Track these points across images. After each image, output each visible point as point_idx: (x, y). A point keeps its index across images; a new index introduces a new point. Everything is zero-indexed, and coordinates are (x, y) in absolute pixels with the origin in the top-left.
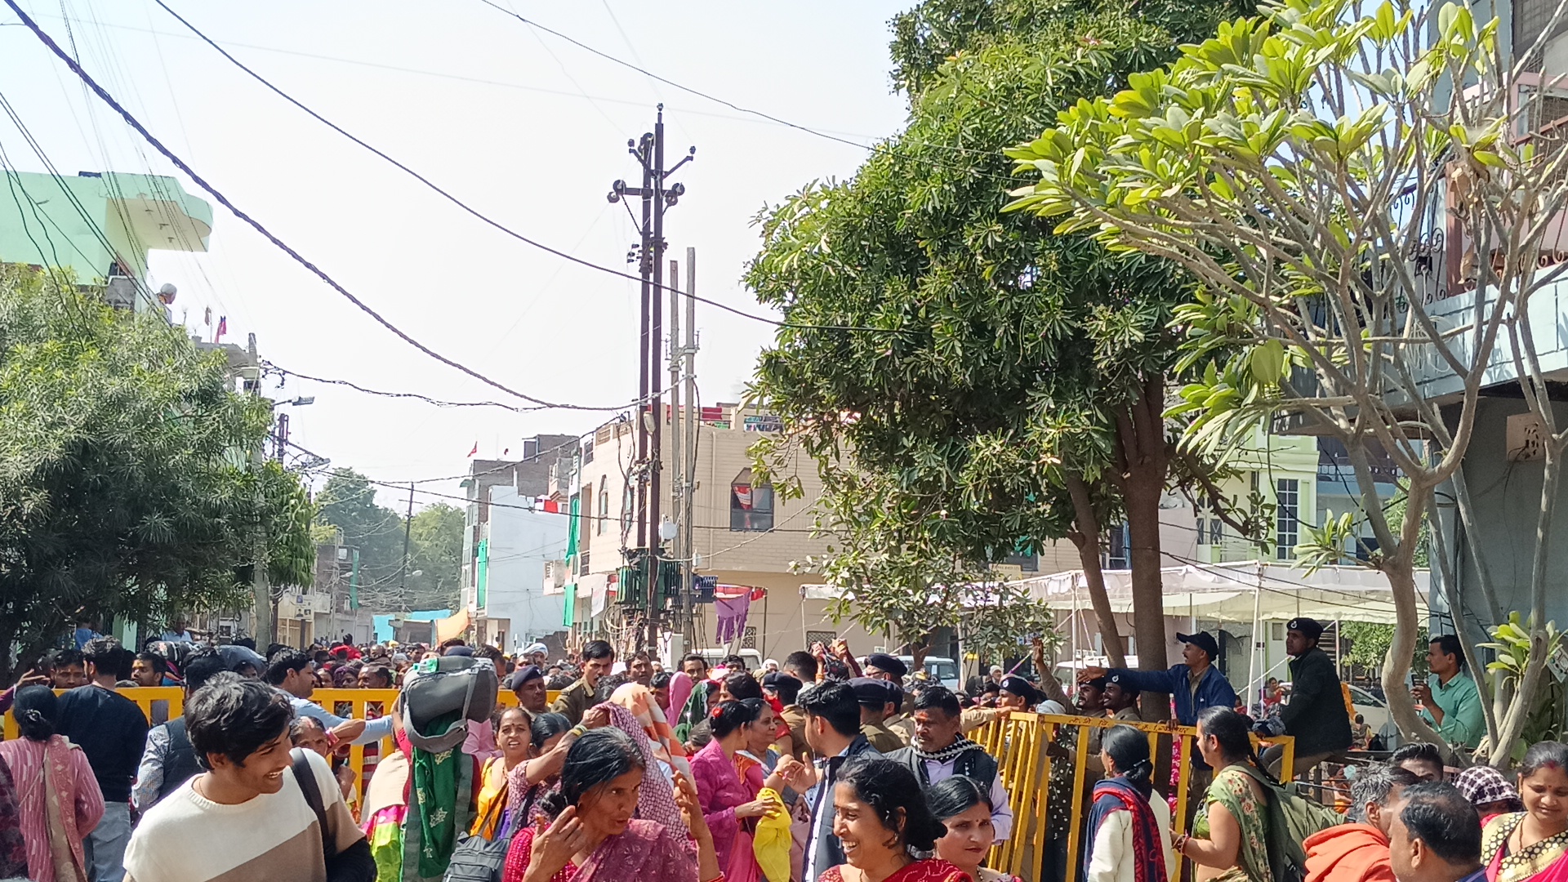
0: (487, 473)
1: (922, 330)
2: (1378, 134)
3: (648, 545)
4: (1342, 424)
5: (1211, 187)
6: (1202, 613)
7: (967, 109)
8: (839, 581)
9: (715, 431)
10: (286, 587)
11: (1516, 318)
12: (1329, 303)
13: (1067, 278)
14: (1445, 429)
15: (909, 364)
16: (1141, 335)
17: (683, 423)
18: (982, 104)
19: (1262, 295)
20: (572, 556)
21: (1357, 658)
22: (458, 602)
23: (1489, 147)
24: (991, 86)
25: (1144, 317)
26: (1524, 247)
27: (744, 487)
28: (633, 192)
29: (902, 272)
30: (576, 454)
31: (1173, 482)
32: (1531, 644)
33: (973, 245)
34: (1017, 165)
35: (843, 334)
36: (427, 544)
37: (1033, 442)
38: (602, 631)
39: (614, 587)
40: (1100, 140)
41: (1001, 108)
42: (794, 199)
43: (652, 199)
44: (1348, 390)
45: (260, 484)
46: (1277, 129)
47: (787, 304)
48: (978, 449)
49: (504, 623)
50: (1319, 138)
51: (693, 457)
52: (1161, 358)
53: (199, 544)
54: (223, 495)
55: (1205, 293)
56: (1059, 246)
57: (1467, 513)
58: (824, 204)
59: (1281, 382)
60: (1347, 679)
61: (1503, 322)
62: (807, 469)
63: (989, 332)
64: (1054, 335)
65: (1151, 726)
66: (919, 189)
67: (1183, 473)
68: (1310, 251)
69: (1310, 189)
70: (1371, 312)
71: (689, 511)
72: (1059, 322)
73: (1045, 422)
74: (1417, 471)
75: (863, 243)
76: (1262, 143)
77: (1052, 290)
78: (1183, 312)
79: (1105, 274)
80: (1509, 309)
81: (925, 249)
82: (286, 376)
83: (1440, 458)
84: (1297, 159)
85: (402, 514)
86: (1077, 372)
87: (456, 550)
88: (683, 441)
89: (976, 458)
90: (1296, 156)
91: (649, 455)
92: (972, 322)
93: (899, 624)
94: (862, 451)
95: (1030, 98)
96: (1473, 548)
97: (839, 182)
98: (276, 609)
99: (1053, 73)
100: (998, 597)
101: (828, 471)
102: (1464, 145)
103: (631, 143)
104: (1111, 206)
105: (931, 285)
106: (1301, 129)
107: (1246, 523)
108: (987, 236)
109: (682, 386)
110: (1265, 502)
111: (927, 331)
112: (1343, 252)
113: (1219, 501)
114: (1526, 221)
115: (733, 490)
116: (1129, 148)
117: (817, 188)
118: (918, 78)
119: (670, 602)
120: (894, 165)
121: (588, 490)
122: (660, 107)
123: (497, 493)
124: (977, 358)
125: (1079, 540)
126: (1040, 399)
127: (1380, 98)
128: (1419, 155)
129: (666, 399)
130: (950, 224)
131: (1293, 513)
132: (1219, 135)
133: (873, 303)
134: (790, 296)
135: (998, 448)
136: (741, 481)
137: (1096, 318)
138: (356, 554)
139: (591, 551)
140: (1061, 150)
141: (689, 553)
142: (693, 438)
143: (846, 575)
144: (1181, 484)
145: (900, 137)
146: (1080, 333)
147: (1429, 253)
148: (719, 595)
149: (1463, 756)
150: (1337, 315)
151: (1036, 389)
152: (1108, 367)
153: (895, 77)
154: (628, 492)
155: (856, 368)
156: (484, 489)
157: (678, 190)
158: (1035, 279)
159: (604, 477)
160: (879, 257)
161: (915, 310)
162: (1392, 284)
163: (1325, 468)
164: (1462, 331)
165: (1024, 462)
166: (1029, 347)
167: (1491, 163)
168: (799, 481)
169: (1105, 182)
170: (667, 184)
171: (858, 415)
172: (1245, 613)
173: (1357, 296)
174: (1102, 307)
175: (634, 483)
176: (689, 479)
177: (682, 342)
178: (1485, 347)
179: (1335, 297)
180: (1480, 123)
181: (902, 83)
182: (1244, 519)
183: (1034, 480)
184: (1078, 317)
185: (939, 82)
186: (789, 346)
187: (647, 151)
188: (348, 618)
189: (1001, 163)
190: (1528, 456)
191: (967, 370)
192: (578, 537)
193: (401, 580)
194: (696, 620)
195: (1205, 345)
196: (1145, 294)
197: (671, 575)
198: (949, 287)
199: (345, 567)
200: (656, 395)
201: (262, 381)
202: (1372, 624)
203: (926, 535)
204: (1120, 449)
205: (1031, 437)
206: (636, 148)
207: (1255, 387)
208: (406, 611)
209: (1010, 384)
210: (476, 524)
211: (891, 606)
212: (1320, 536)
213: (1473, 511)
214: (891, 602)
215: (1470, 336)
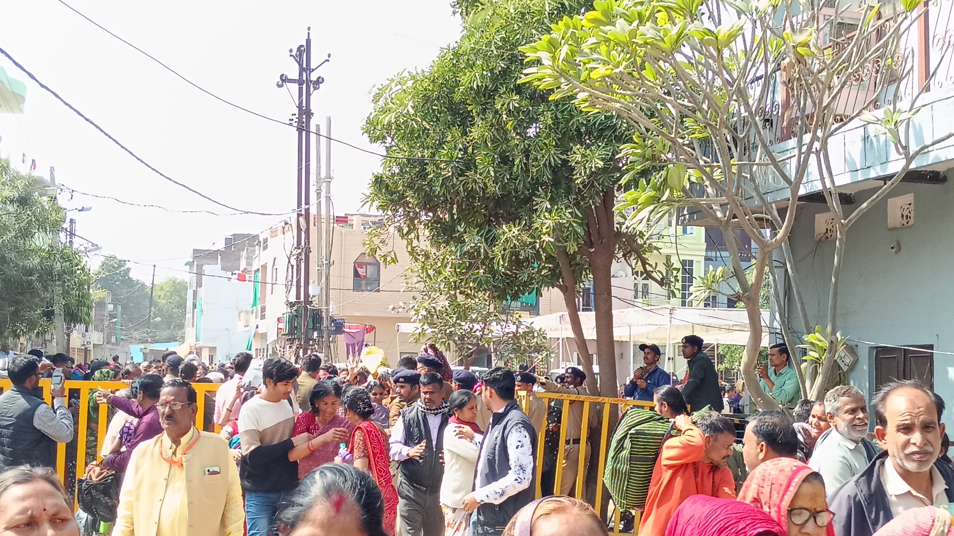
0: (202, 256)
1: (470, 160)
2: (741, 36)
3: (302, 299)
4: (719, 214)
5: (643, 72)
6: (636, 339)
7: (497, 25)
8: (420, 317)
9: (344, 230)
10: (75, 326)
11: (820, 150)
12: (712, 143)
13: (558, 128)
14: (779, 219)
15: (462, 181)
16: (602, 163)
17: (324, 226)
18: (506, 23)
19: (673, 136)
20: (254, 307)
21: (728, 366)
22: (183, 337)
23: (806, 45)
24: (512, 11)
25: (603, 152)
26: (826, 107)
27: (361, 265)
28: (292, 81)
29: (458, 125)
30: (257, 244)
31: (620, 255)
32: (828, 345)
33: (501, 108)
34: (527, 57)
35: (422, 163)
36: (164, 301)
37: (537, 228)
38: (274, 353)
39: (281, 325)
40: (577, 42)
41: (518, 25)
42: (392, 80)
43: (304, 86)
44: (723, 194)
45: (58, 256)
46: (682, 32)
47: (388, 145)
48: (504, 233)
49: (213, 349)
50: (706, 37)
51: (330, 245)
52: (613, 177)
53: (19, 293)
54: (34, 261)
55: (639, 137)
56: (553, 109)
57: (791, 268)
58: (410, 83)
59: (684, 190)
60: (722, 379)
61: (813, 153)
62: (400, 246)
63: (511, 162)
64: (550, 163)
65: (606, 399)
66: (468, 74)
67: (626, 249)
68: (701, 110)
69: (701, 73)
70: (736, 148)
71: (327, 278)
72: (554, 156)
73: (544, 216)
74: (763, 242)
75: (434, 107)
76: (673, 41)
77: (548, 136)
78: (626, 149)
79: (580, 127)
80: (817, 145)
81: (471, 111)
82: (74, 193)
83: (776, 234)
84: (694, 55)
85: (148, 284)
86: (564, 186)
87: (182, 305)
88: (324, 236)
89: (503, 238)
90: (693, 52)
91: (303, 244)
92: (500, 156)
93: (456, 343)
94: (433, 236)
95: (535, 19)
96: (794, 289)
97: (419, 71)
98: (69, 340)
99: (549, 4)
100: (515, 326)
101: (413, 248)
102: (792, 44)
103: (291, 51)
104: (583, 82)
105: (475, 133)
106: (696, 32)
107: (662, 279)
108: (509, 103)
109: (323, 200)
110: (674, 267)
111: (473, 162)
112: (720, 109)
113: (647, 266)
114: (827, 92)
115: (354, 266)
116: (594, 46)
117: (406, 74)
118: (467, 8)
119: (316, 334)
120: (453, 59)
121: (264, 267)
122: (309, 29)
123: (207, 269)
124: (503, 178)
125: (564, 289)
126: (541, 202)
127: (743, 16)
128: (765, 54)
129: (313, 211)
130: (487, 95)
131: (691, 272)
132: (647, 36)
133: (440, 144)
134: (389, 139)
135: (516, 233)
136: (360, 261)
137: (575, 153)
138: (119, 307)
139: (267, 305)
140: (553, 46)
141: (327, 304)
142: (330, 233)
143: (425, 313)
144: (624, 256)
145: (456, 42)
146: (565, 162)
147: (771, 116)
148: (346, 330)
149: (788, 412)
150: (717, 148)
151: (539, 196)
152: (582, 183)
153: (453, 6)
154: (290, 267)
155: (429, 184)
156: (200, 267)
157: (319, 81)
158: (538, 130)
159: (275, 259)
160: (443, 117)
161: (465, 149)
162: (749, 130)
163: (709, 253)
164: (790, 158)
165: (532, 240)
166: (535, 170)
167: (807, 55)
168: (395, 254)
169: (580, 68)
170: (314, 77)
171: (431, 214)
172: (662, 339)
173: (729, 138)
174: (579, 146)
175: (294, 262)
176: (328, 258)
177: (323, 175)
178: (802, 168)
179: (715, 138)
180: (801, 31)
181: (457, 10)
182: (661, 277)
183: (538, 251)
184: (565, 152)
185: (480, 8)
186: (389, 170)
187: (301, 56)
188: (114, 347)
189: (518, 58)
190: (827, 238)
191: (497, 184)
192: (259, 295)
193: (147, 323)
194: (332, 345)
195: (639, 167)
196: (604, 139)
197: (316, 318)
198: (487, 134)
199: (112, 316)
200: (307, 206)
201: (58, 196)
202: (736, 345)
203: (471, 285)
204: (588, 233)
205: (536, 225)
206: (294, 53)
207: (668, 190)
208: (151, 343)
209: (523, 193)
210: (195, 289)
211: (451, 332)
212: (705, 281)
213: (795, 268)
214: (451, 330)
215: (794, 161)
